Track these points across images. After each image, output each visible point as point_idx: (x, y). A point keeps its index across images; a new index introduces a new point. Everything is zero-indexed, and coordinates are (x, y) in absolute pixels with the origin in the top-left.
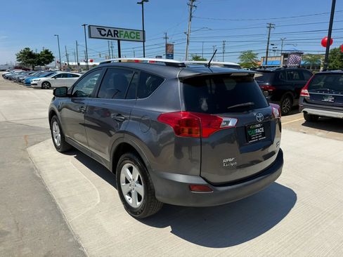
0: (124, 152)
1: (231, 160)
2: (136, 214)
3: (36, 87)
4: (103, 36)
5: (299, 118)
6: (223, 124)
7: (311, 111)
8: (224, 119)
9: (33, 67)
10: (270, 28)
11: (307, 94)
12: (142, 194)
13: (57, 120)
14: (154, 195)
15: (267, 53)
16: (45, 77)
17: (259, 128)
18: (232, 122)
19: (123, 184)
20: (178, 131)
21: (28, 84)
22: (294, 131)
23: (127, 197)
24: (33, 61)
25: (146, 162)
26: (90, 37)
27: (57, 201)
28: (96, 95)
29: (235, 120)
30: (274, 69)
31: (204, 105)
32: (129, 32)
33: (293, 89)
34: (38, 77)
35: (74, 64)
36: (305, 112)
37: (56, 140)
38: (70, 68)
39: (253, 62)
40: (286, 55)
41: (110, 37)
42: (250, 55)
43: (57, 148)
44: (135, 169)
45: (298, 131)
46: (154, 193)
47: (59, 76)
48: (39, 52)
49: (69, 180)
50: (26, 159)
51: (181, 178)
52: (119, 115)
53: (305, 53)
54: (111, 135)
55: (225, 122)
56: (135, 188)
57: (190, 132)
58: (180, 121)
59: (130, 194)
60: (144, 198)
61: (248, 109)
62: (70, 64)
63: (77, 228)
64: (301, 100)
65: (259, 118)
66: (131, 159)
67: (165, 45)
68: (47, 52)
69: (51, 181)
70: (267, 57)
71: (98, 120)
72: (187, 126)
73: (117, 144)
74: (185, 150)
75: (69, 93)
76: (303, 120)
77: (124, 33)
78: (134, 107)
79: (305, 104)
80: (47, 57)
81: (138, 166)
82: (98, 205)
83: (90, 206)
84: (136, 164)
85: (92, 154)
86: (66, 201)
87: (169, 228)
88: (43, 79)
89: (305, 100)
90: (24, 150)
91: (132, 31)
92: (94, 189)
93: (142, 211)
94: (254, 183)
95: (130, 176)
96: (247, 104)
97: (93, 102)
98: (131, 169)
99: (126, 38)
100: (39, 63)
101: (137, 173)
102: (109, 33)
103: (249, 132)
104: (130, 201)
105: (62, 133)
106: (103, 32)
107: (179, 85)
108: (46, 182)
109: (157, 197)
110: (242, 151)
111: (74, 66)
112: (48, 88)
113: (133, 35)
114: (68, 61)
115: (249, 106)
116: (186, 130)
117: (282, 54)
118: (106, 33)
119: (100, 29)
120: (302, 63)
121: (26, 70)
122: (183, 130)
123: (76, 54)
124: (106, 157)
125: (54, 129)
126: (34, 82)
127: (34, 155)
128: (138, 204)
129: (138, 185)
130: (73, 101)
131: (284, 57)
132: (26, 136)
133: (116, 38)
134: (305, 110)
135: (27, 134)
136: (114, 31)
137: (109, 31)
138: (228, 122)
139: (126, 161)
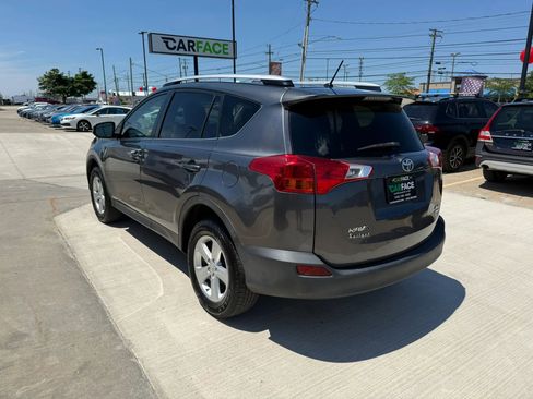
0: (199, 219)
1: (360, 229)
2: (216, 310)
3: (68, 128)
4: (171, 50)
5: (476, 176)
6: (349, 173)
7: (495, 165)
8: (351, 167)
9: (64, 99)
10: (434, 36)
11: (488, 138)
12: (226, 282)
13: (99, 174)
14: (244, 282)
15: (429, 76)
16: (83, 112)
17: (406, 182)
18: (364, 171)
19: (198, 268)
20: (280, 184)
21: (57, 124)
22: (467, 195)
23: (204, 287)
24: (64, 89)
25: (231, 232)
26: (151, 51)
27: (99, 294)
28: (157, 134)
29: (369, 169)
30: (438, 99)
31: (323, 149)
32: (211, 43)
33: (468, 132)
34: (72, 113)
35: (127, 94)
36: (485, 167)
37: (98, 206)
38: (121, 100)
39: (406, 92)
40: (459, 81)
41: (182, 51)
42: (402, 80)
43: (100, 217)
44: (216, 244)
45: (473, 196)
46: (244, 279)
47: (104, 111)
48: (73, 76)
49: (116, 263)
50: (54, 233)
51: (284, 256)
52: (192, 162)
53: (490, 77)
54: (178, 196)
55: (352, 170)
56: (216, 273)
57: (299, 186)
58: (283, 169)
59: (208, 282)
60: (230, 287)
61: (390, 152)
62: (121, 93)
63: (127, 331)
64: (479, 148)
65: (406, 167)
66: (210, 229)
67: (267, 64)
68: (85, 75)
69: (90, 264)
70: (429, 83)
71: (162, 174)
72: (294, 176)
73: (189, 206)
74: (291, 216)
75: (117, 132)
76: (482, 179)
77: (203, 45)
78: (215, 149)
79: (486, 153)
80: (85, 83)
81: (221, 239)
82: (160, 298)
83: (149, 301)
84: (216, 235)
85: (152, 223)
86: (112, 292)
87: (267, 333)
88: (79, 116)
89: (486, 148)
90: (50, 220)
91: (217, 42)
92: (155, 277)
93: (226, 306)
94: (396, 265)
95: (209, 255)
96: (388, 144)
97: (153, 144)
98: (209, 245)
99: (208, 53)
100: (73, 92)
101: (218, 251)
102: (181, 45)
103: (390, 187)
104: (209, 292)
105: (106, 194)
106: (171, 44)
107: (283, 113)
108: (83, 265)
109: (248, 285)
110: (379, 217)
111: (127, 98)
112: (86, 131)
113: (217, 48)
114: (118, 90)
115: (391, 147)
116: (293, 182)
117: (453, 78)
118: (177, 44)
119: (166, 39)
120: (485, 92)
121: (53, 103)
122: (288, 181)
123: (130, 79)
124: (171, 228)
125: (94, 187)
126: (65, 121)
127: (65, 227)
128: (221, 296)
129: (221, 268)
130: (122, 143)
131: (457, 83)
132: (52, 201)
133: (192, 52)
134: (485, 162)
135: (54, 197)
136: (189, 42)
137: (181, 41)
138: (357, 171)
139: (202, 233)
